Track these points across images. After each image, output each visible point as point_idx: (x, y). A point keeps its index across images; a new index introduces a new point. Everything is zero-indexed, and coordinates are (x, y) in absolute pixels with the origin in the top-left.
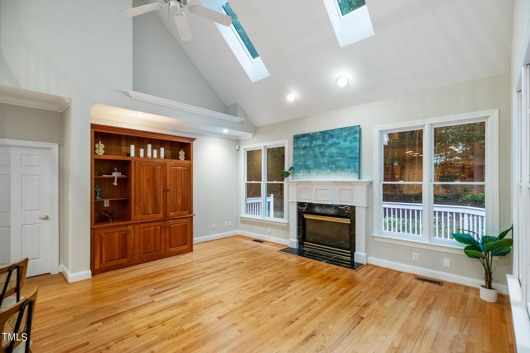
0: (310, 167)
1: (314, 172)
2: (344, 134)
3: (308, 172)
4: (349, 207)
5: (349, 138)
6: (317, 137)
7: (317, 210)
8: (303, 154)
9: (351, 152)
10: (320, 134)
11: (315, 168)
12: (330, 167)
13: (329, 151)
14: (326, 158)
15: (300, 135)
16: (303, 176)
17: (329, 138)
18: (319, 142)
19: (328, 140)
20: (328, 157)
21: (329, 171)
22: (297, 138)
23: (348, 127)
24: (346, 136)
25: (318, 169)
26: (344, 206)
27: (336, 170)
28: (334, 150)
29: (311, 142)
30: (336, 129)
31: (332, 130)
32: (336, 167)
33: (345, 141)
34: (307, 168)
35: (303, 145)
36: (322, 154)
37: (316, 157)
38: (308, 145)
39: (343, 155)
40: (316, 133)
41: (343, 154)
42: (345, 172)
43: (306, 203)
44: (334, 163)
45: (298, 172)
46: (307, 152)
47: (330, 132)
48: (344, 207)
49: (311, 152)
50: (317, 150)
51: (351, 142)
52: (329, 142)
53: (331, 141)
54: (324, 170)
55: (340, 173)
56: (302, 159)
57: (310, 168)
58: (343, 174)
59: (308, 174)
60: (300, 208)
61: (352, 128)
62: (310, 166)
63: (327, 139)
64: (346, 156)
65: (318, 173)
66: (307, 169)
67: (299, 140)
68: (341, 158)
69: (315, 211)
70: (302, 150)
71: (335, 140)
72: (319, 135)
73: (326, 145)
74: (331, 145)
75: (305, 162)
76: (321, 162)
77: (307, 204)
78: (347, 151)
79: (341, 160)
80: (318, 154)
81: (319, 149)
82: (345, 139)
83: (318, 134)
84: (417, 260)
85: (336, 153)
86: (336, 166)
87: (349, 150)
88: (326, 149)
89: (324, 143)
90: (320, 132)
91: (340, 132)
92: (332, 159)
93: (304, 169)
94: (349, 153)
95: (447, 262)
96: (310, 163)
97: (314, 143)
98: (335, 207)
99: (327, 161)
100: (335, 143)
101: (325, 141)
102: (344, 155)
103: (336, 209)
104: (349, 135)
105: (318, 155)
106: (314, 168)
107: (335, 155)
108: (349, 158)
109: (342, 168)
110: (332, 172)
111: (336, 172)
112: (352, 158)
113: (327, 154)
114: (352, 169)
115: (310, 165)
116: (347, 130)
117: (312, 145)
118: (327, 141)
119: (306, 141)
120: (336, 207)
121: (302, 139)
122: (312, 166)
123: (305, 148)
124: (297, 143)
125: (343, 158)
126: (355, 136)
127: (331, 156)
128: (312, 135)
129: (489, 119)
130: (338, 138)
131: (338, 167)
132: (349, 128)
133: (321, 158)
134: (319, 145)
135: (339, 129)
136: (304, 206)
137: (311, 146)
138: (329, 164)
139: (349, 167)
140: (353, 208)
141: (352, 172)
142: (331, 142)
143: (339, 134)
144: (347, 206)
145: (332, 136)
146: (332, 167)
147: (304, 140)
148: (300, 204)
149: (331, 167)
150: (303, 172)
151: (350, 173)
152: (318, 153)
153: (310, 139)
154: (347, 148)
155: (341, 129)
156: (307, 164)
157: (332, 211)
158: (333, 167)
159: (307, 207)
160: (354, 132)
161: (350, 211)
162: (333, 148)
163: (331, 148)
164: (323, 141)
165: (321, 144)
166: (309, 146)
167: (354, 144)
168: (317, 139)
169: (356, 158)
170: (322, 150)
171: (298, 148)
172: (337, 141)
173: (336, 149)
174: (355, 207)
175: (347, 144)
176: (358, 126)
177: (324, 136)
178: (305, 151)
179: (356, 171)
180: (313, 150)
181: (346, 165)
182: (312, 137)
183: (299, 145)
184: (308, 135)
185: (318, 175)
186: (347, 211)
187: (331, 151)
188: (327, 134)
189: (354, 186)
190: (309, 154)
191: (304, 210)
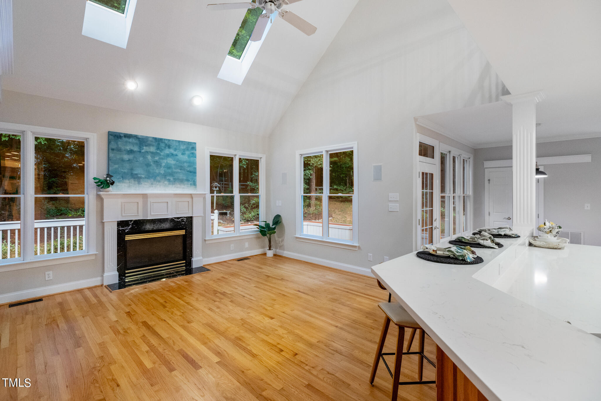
0: (139, 177)
1: (146, 183)
2: (182, 147)
3: (136, 182)
4: (185, 219)
5: (187, 153)
6: (149, 142)
7: (148, 227)
8: (128, 160)
9: (189, 166)
10: (154, 140)
11: (148, 178)
12: (167, 178)
13: (165, 161)
14: (162, 168)
15: (121, 133)
16: (129, 186)
17: (165, 147)
18: (152, 149)
19: (163, 149)
20: (164, 167)
21: (166, 182)
22: (114, 137)
23: (186, 142)
24: (184, 150)
25: (152, 180)
27: (175, 181)
28: (171, 161)
29: (140, 147)
30: (173, 140)
31: (169, 140)
32: (174, 179)
33: (183, 154)
34: (136, 178)
35: (128, 148)
36: (157, 164)
37: (148, 165)
38: (136, 149)
39: (182, 168)
40: (147, 138)
41: (181, 167)
43: (131, 221)
44: (171, 174)
46: (134, 157)
47: (166, 142)
48: (181, 219)
49: (141, 159)
50: (149, 157)
51: (189, 156)
52: (165, 152)
53: (167, 151)
54: (159, 181)
55: (179, 186)
56: (127, 165)
57: (141, 178)
58: (183, 186)
59: (137, 185)
60: (121, 229)
61: (189, 143)
62: (139, 176)
63: (163, 148)
64: (184, 170)
65: (152, 184)
66: (134, 178)
67: (120, 140)
68: (180, 171)
69: (144, 229)
70: (126, 154)
71: (172, 151)
72: (152, 141)
73: (162, 154)
74: (168, 156)
75: (132, 169)
76: (156, 173)
77: (132, 222)
78: (186, 165)
79: (180, 173)
80: (151, 162)
81: (153, 157)
83: (150, 139)
84: (233, 249)
85: (174, 165)
86: (174, 178)
87: (188, 164)
88: (162, 159)
89: (158, 151)
90: (153, 138)
91: (177, 144)
92: (170, 171)
93: (131, 178)
94: (187, 167)
95: (247, 245)
96: (138, 171)
97: (145, 149)
98: (170, 220)
99: (164, 172)
100: (172, 154)
103: (171, 222)
104: (187, 149)
106: (146, 178)
107: (173, 166)
108: (188, 171)
109: (181, 181)
110: (169, 184)
111: (174, 184)
112: (191, 172)
113: (163, 164)
114: (191, 183)
115: (141, 174)
116: (185, 145)
117: (143, 151)
118: (162, 150)
119: (133, 144)
120: (172, 220)
121: (125, 139)
122: (143, 176)
123: (131, 152)
125: (181, 171)
126: (192, 152)
127: (168, 167)
128: (142, 139)
129: (262, 160)
130: (175, 150)
131: (176, 179)
132: (187, 143)
133: (155, 168)
134: (152, 153)
135: (176, 141)
136: (128, 225)
137: (140, 152)
138: (166, 176)
139: (188, 180)
140: (190, 219)
141: (191, 184)
142: (168, 153)
143: (177, 146)
144: (183, 217)
145: (169, 147)
146: (170, 178)
147: (130, 142)
148: (121, 224)
149: (169, 179)
150: (129, 182)
151: (189, 186)
153: (138, 142)
154: (186, 162)
155: (179, 141)
156: (135, 172)
157: (167, 225)
158: (172, 179)
159: (132, 226)
160: (192, 148)
161: (186, 222)
162: (170, 159)
163: (168, 159)
164: (158, 149)
165: (154, 151)
166: (138, 151)
167: (192, 159)
168: (149, 145)
169: (194, 173)
170: (157, 158)
171: (119, 150)
172: (175, 153)
173: (174, 161)
174: (191, 217)
175: (185, 158)
176: (195, 143)
177: (159, 144)
178: (131, 157)
179: (194, 184)
180: (143, 157)
181: (185, 178)
182: (142, 141)
183: (120, 146)
184: (136, 137)
185: (153, 187)
186: (184, 223)
187: (168, 162)
188: (162, 143)
189: (192, 198)
190: (137, 161)
191: (127, 230)
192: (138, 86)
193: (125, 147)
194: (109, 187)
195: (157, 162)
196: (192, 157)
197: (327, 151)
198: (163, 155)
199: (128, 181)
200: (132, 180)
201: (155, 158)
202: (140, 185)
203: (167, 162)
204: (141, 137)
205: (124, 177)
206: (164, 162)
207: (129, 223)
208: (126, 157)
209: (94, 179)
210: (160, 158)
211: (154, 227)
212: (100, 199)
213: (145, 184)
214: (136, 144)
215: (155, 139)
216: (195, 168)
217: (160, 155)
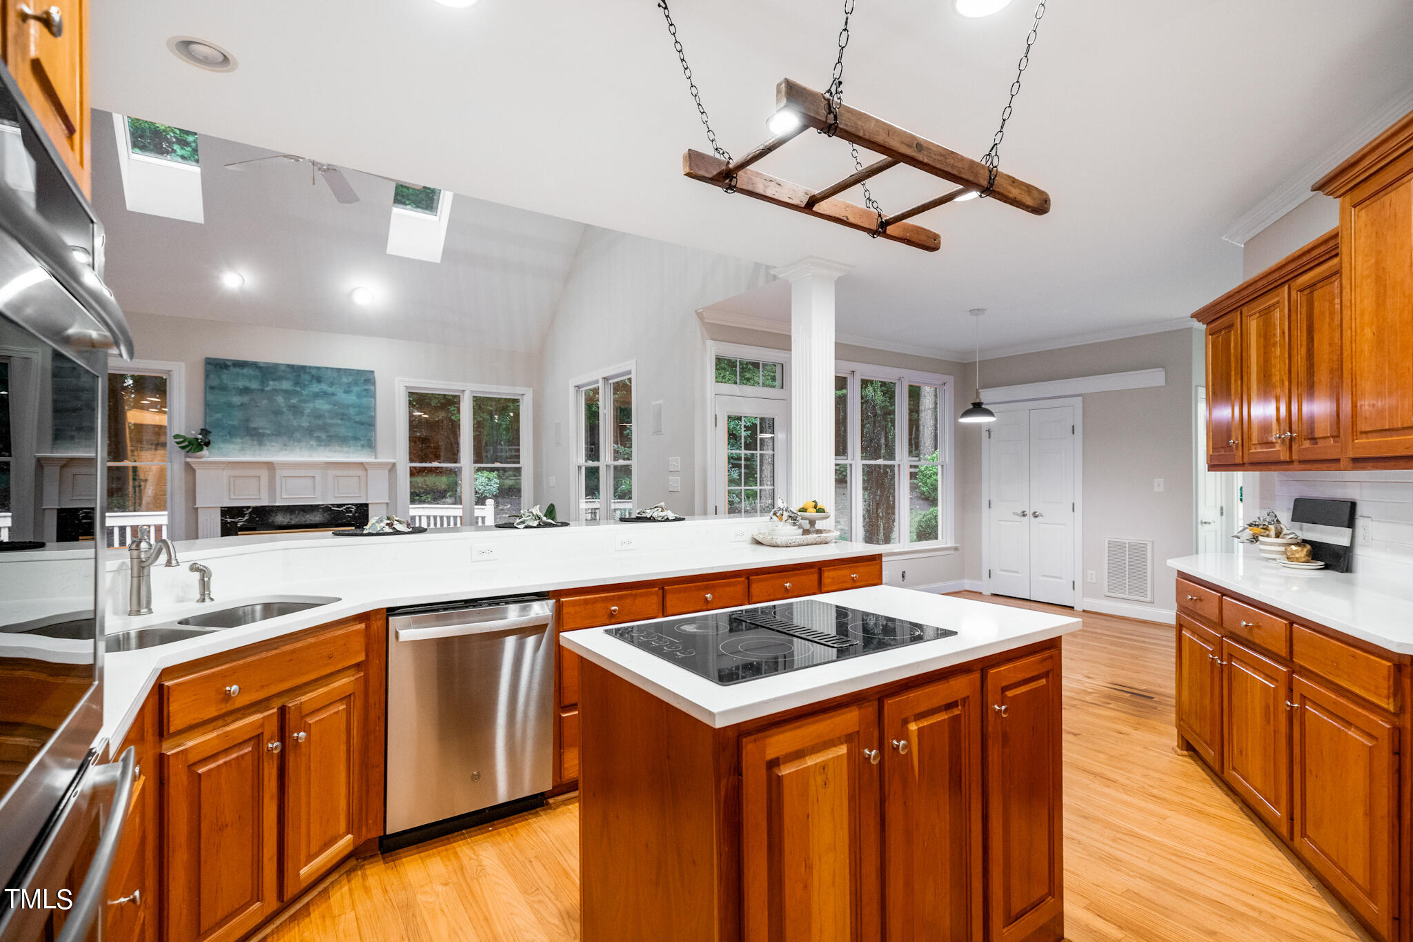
0: (261, 433)
1: (273, 444)
2: (345, 380)
3: (255, 443)
4: (355, 506)
5: (355, 389)
6: (279, 373)
8: (239, 404)
9: (359, 414)
10: (288, 369)
11: (277, 435)
12: (316, 435)
13: (311, 405)
14: (305, 417)
15: (228, 360)
16: (242, 449)
17: (311, 381)
18: (286, 385)
19: (308, 385)
20: (309, 415)
21: (313, 443)
22: (216, 367)
23: (353, 370)
24: (349, 385)
25: (285, 438)
26: (344, 505)
27: (329, 441)
28: (322, 405)
29: (262, 382)
30: (327, 368)
31: (318, 368)
32: (329, 436)
33: (347, 392)
34: (256, 436)
35: (240, 384)
36: (296, 410)
37: (278, 413)
38: (254, 385)
39: (343, 417)
40: (276, 366)
41: (343, 414)
42: (349, 447)
43: (248, 508)
44: (324, 428)
45: (224, 441)
46: (252, 400)
47: (314, 372)
48: (344, 507)
49: (265, 402)
50: (280, 399)
51: (359, 396)
52: (311, 389)
53: (315, 388)
54: (299, 441)
55: (338, 448)
56: (238, 415)
57: (263, 435)
58: (346, 449)
59: (257, 446)
60: (229, 520)
61: (359, 372)
62: (261, 431)
63: (306, 382)
64: (349, 419)
65: (285, 445)
66: (252, 436)
67: (225, 371)
68: (340, 422)
69: (273, 522)
70: (236, 395)
71: (324, 387)
72: (283, 371)
73: (304, 392)
74: (316, 396)
75: (248, 420)
76: (292, 425)
77: (250, 510)
78: (352, 411)
79: (340, 425)
80: (283, 407)
81: (287, 399)
82: (348, 389)
83: (283, 368)
85: (329, 411)
86: (329, 434)
87: (357, 409)
88: (305, 401)
89: (298, 389)
90: (288, 366)
91: (335, 375)
92: (320, 422)
93: (245, 436)
94: (356, 415)
96: (259, 423)
97: (272, 384)
98: (323, 508)
99: (308, 424)
100: (325, 393)
101: (302, 385)
102: (345, 417)
103: (325, 512)
104: (356, 384)
105: (285, 409)
106: (273, 435)
107: (327, 414)
108: (357, 422)
109: (343, 440)
110: (320, 446)
111: (328, 445)
112: (362, 424)
113: (307, 411)
114: (362, 443)
115: (265, 429)
116: (350, 375)
117: (268, 389)
118: (305, 386)
119: (250, 378)
120: (327, 509)
121: (235, 370)
122: (268, 432)
123: (246, 391)
124: (220, 377)
125: (343, 421)
126: (366, 387)
127: (318, 415)
128: (267, 368)
129: (525, 397)
130: (332, 384)
131: (333, 436)
132: (355, 372)
133: (292, 418)
134: (286, 391)
135: (333, 368)
136: (243, 515)
137: (262, 390)
138: (312, 431)
139: (356, 439)
140: (363, 508)
141: (363, 446)
142: (317, 390)
143: (334, 378)
144: (350, 504)
145: (319, 380)
146: (319, 435)
147: (243, 375)
148: (230, 512)
149: (318, 437)
150: (243, 442)
151: (360, 448)
152: (283, 405)
153: (259, 374)
154: (353, 406)
155: (339, 370)
156: (253, 425)
157: (316, 517)
158: (323, 436)
159: (250, 517)
160: (365, 380)
161: (356, 513)
162: (320, 401)
163: (316, 401)
164: (297, 383)
165: (290, 389)
166: (259, 389)
167: (365, 401)
168: (279, 379)
169: (370, 424)
170: (294, 401)
171: (224, 388)
172: (330, 390)
173: (328, 404)
174: (367, 505)
175: (351, 398)
176: (373, 372)
177: (299, 376)
178: (246, 399)
179: (370, 445)
180: (268, 399)
181: (350, 434)
182: (267, 372)
183: (225, 381)
184: (255, 365)
185: (286, 450)
186: (351, 514)
187: (317, 406)
188: (305, 373)
189: (366, 470)
190: (258, 406)
191: (241, 524)
192: (243, 279)
193: (236, 383)
194: (201, 450)
195: (294, 407)
196: (366, 396)
197: (606, 379)
198: (307, 395)
199: (240, 441)
200: (248, 439)
201: (292, 401)
202: (262, 448)
203: (314, 407)
204: (264, 365)
205: (231, 434)
206: (308, 408)
207: (243, 511)
208: (237, 400)
209: (176, 436)
210: (300, 401)
211: (291, 519)
212: (190, 469)
213: (271, 445)
214: (256, 377)
215: (292, 367)
216: (373, 418)
217: (302, 395)
